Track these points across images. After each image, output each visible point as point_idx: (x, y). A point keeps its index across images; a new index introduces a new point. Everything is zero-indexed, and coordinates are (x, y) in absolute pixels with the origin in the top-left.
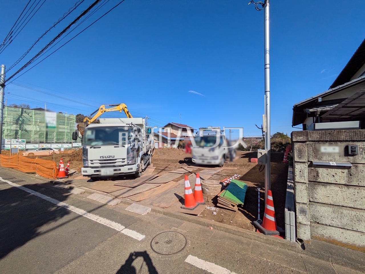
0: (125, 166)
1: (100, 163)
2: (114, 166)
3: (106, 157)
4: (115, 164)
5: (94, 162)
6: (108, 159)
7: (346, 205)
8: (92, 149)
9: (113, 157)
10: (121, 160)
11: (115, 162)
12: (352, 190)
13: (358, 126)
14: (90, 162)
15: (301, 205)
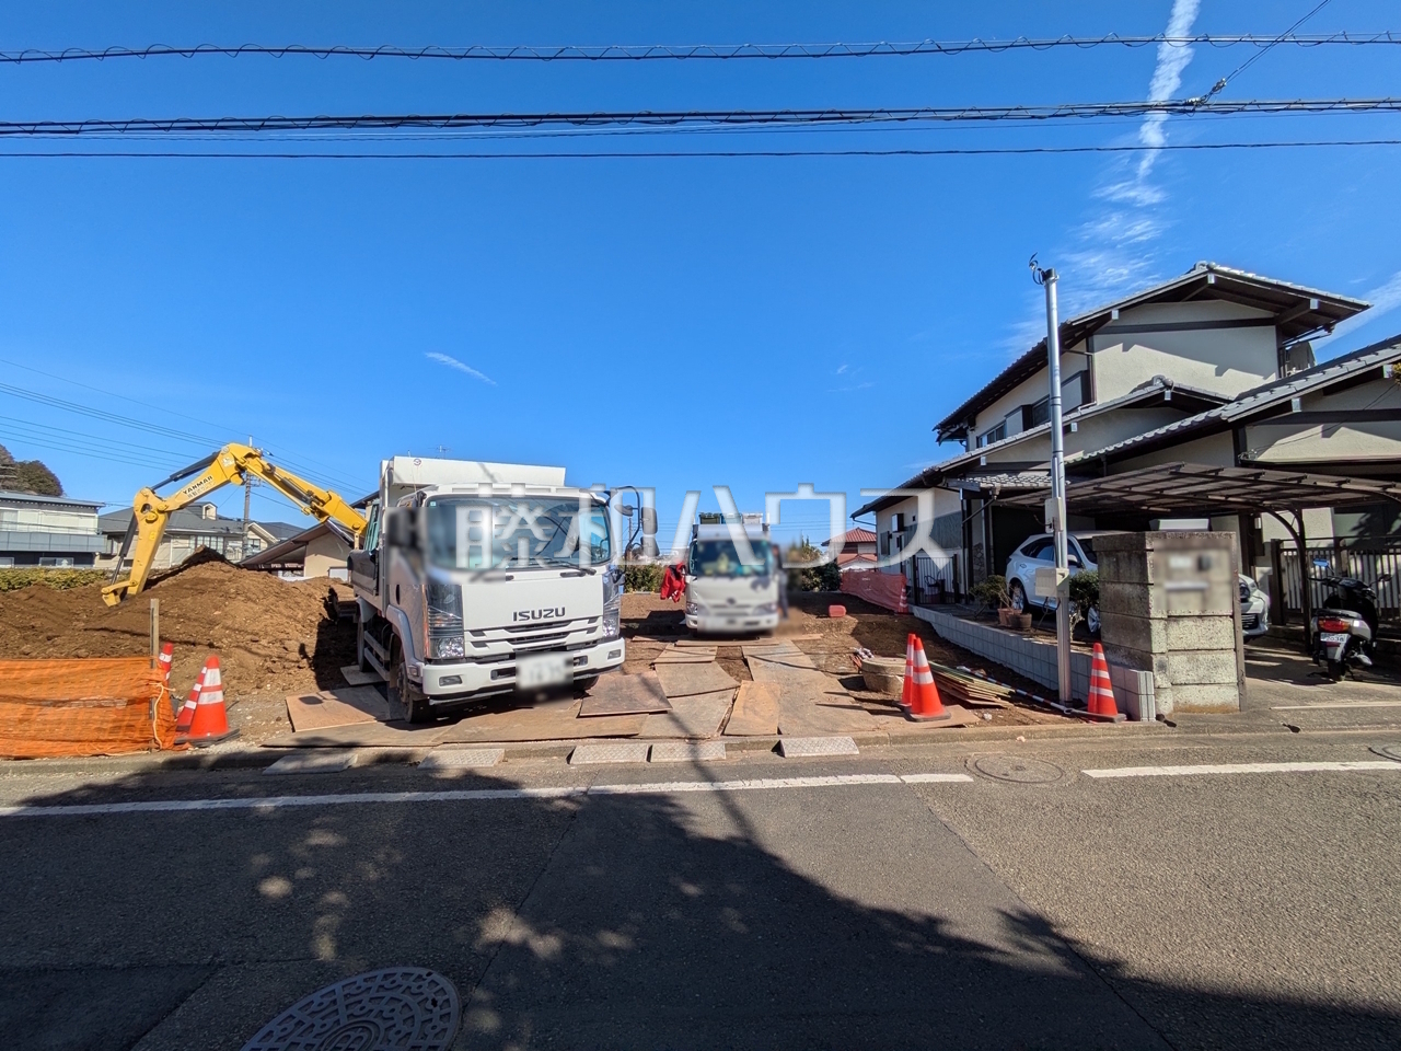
0: (599, 646)
1: (510, 640)
2: (562, 648)
3: (537, 615)
4: (567, 640)
5: (489, 635)
6: (543, 620)
7: (1201, 647)
8: (480, 586)
9: (560, 612)
10: (585, 624)
11: (566, 633)
12: (1206, 622)
13: (1206, 527)
14: (469, 637)
15: (1159, 657)
